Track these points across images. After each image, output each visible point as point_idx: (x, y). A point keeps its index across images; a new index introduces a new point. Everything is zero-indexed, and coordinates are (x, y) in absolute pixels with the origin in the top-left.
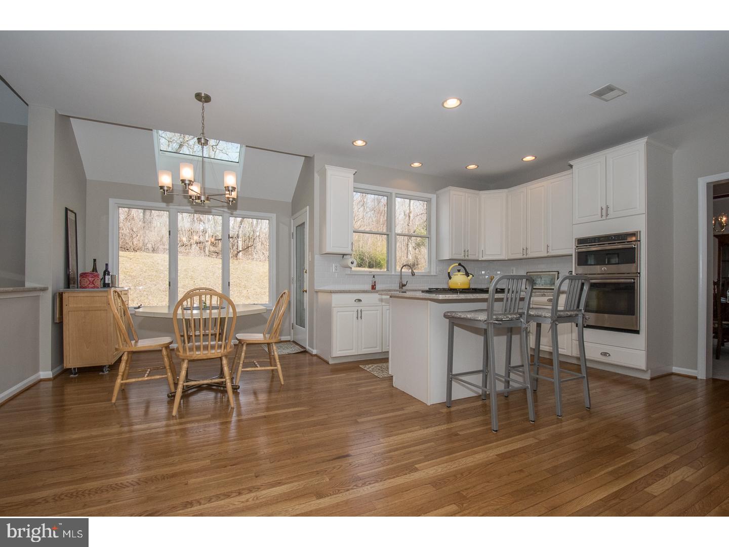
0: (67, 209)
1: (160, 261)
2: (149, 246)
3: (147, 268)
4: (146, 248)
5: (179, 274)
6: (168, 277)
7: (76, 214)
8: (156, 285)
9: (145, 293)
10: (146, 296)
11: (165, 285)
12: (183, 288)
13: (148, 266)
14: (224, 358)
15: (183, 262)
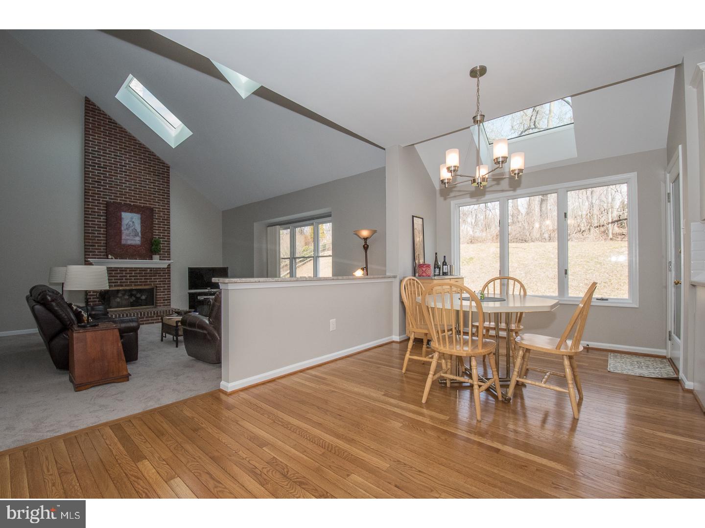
0: (413, 216)
1: (552, 249)
2: (546, 236)
3: (539, 257)
4: (543, 238)
5: (569, 261)
6: (557, 265)
7: (423, 219)
8: (545, 273)
9: (534, 280)
10: (535, 283)
11: (554, 273)
12: (573, 276)
13: (540, 255)
14: (473, 359)
15: (574, 248)
